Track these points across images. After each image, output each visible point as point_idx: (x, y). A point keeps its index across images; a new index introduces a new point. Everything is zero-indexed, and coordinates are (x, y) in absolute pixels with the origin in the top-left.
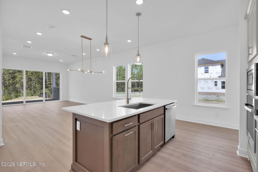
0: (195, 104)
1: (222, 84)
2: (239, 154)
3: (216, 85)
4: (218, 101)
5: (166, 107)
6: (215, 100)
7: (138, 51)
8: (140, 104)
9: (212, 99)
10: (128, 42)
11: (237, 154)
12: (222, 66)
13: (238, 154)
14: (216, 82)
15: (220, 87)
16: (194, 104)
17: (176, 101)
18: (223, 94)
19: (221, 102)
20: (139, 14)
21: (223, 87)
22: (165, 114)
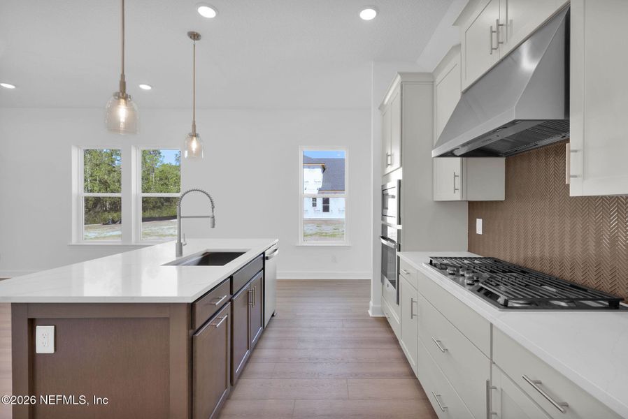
0: (300, 245)
1: (323, 204)
2: (373, 314)
3: (314, 205)
4: (321, 236)
5: (266, 255)
6: (316, 234)
7: (194, 126)
8: (205, 253)
9: (311, 232)
10: (140, 88)
11: (369, 315)
12: (324, 169)
13: (371, 315)
14: (314, 199)
15: (321, 208)
16: (297, 245)
17: (277, 240)
18: (326, 222)
19: (326, 236)
20: (195, 36)
21: (326, 209)
22: (264, 269)
